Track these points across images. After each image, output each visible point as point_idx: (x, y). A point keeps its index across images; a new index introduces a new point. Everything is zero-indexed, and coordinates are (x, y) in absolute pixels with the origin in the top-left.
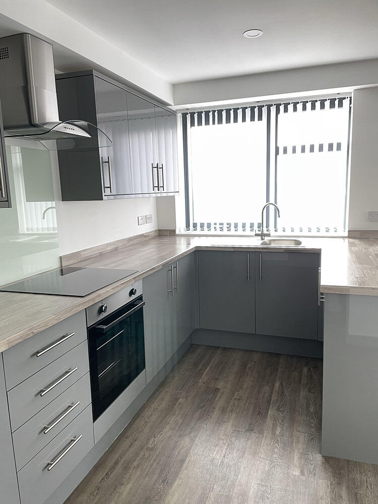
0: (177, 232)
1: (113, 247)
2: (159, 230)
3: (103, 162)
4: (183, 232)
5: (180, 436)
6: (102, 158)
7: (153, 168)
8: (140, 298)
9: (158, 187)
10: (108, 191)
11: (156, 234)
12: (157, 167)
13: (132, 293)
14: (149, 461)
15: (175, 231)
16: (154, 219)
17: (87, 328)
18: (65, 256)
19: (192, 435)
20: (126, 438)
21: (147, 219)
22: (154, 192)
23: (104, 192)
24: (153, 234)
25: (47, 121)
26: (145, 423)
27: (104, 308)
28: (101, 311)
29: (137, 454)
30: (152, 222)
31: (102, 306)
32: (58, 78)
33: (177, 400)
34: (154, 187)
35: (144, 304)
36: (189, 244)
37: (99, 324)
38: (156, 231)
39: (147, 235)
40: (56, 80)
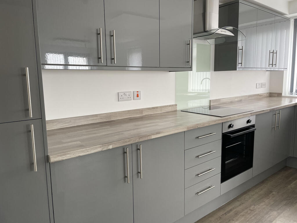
0: (283, 95)
1: (239, 99)
2: (270, 93)
3: (239, 49)
4: (287, 95)
5: (271, 210)
6: (239, 47)
7: (270, 53)
8: (253, 126)
9: (272, 64)
10: (240, 65)
11: (267, 95)
12: (273, 52)
13: (248, 122)
14: (250, 215)
15: (281, 94)
16: (267, 86)
17: (222, 133)
18: (213, 100)
19: (279, 211)
20: (238, 201)
21: (262, 85)
22: (269, 67)
23: (238, 66)
24: (266, 95)
25: (212, 29)
26: (250, 197)
27: (232, 125)
28: (230, 126)
29: (243, 210)
30: (265, 87)
31: (231, 124)
32: (220, 7)
33: (271, 192)
34: (269, 64)
35: (255, 129)
36: (291, 101)
37: (228, 133)
38: (268, 93)
39: (261, 95)
40: (219, 7)
